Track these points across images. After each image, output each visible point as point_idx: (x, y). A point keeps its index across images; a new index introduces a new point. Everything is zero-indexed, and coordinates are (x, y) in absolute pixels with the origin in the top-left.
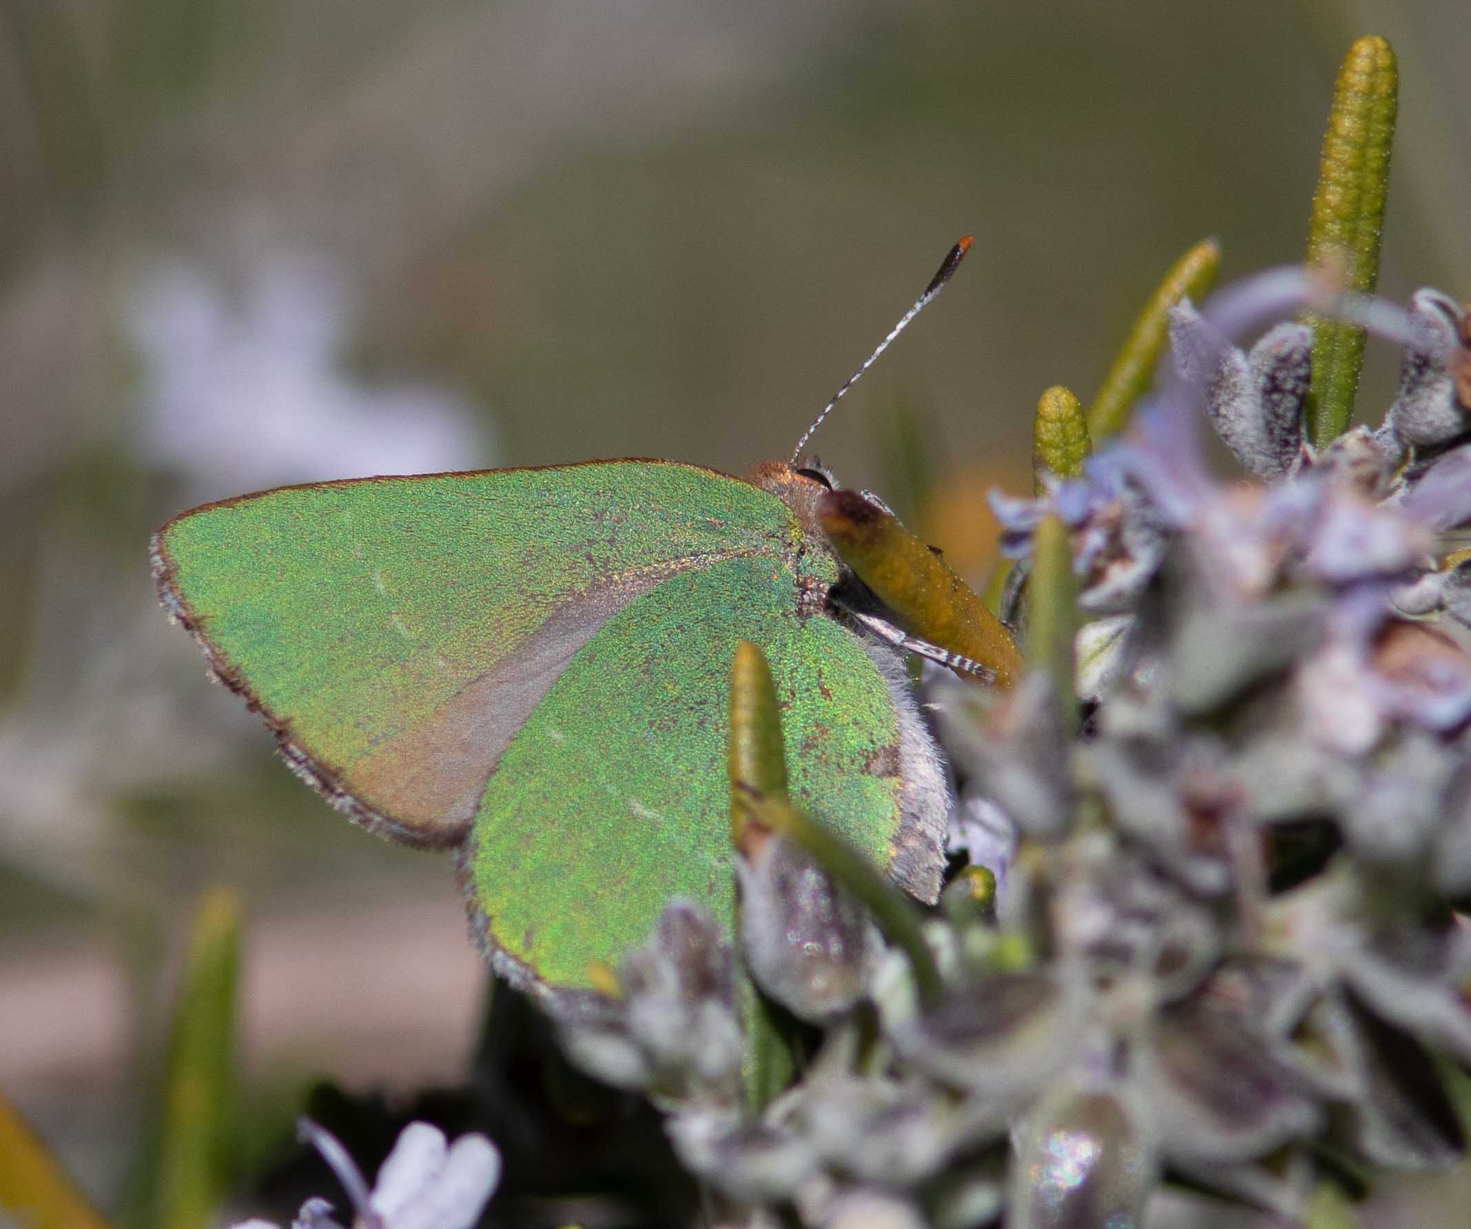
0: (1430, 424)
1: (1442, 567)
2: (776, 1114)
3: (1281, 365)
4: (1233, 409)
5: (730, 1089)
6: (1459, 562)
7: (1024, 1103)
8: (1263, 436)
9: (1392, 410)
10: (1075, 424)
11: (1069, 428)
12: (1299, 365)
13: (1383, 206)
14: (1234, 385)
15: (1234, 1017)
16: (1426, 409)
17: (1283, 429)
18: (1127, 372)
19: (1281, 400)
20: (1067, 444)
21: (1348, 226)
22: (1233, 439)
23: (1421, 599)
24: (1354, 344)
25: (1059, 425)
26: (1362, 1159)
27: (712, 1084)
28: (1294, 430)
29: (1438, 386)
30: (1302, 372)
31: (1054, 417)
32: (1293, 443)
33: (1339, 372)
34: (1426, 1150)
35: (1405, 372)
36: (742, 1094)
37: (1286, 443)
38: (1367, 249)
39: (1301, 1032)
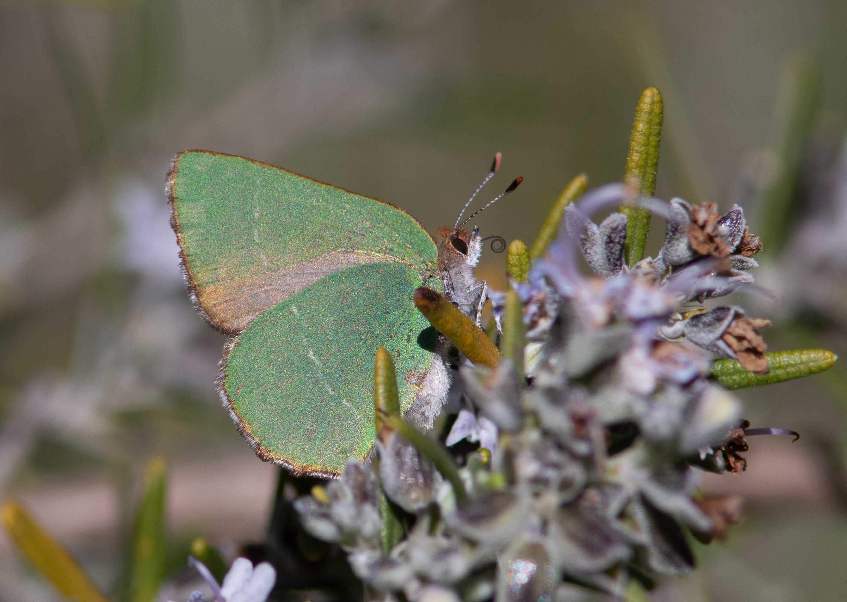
0: (678, 256)
1: (684, 318)
2: (395, 553)
3: (613, 231)
4: (593, 250)
5: (375, 542)
6: (691, 316)
7: (503, 548)
8: (606, 262)
9: (662, 250)
10: (525, 256)
11: (522, 258)
12: (621, 231)
13: (657, 162)
14: (593, 240)
15: (593, 509)
16: (676, 250)
17: (615, 259)
18: (547, 232)
19: (614, 247)
20: (521, 265)
21: (642, 170)
22: (593, 263)
23: (675, 333)
24: (645, 221)
25: (518, 257)
26: (650, 570)
27: (367, 540)
28: (619, 259)
29: (681, 240)
30: (622, 234)
31: (516, 253)
32: (619, 265)
33: (638, 234)
34: (678, 566)
35: (667, 234)
36: (381, 544)
37: (616, 265)
38: (650, 180)
39: (622, 515)
